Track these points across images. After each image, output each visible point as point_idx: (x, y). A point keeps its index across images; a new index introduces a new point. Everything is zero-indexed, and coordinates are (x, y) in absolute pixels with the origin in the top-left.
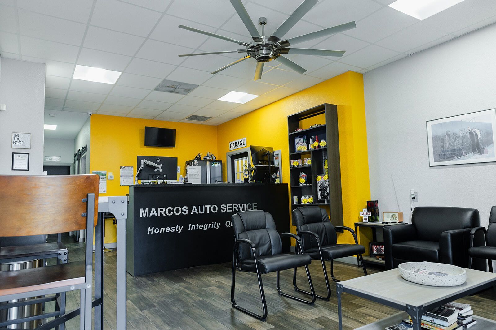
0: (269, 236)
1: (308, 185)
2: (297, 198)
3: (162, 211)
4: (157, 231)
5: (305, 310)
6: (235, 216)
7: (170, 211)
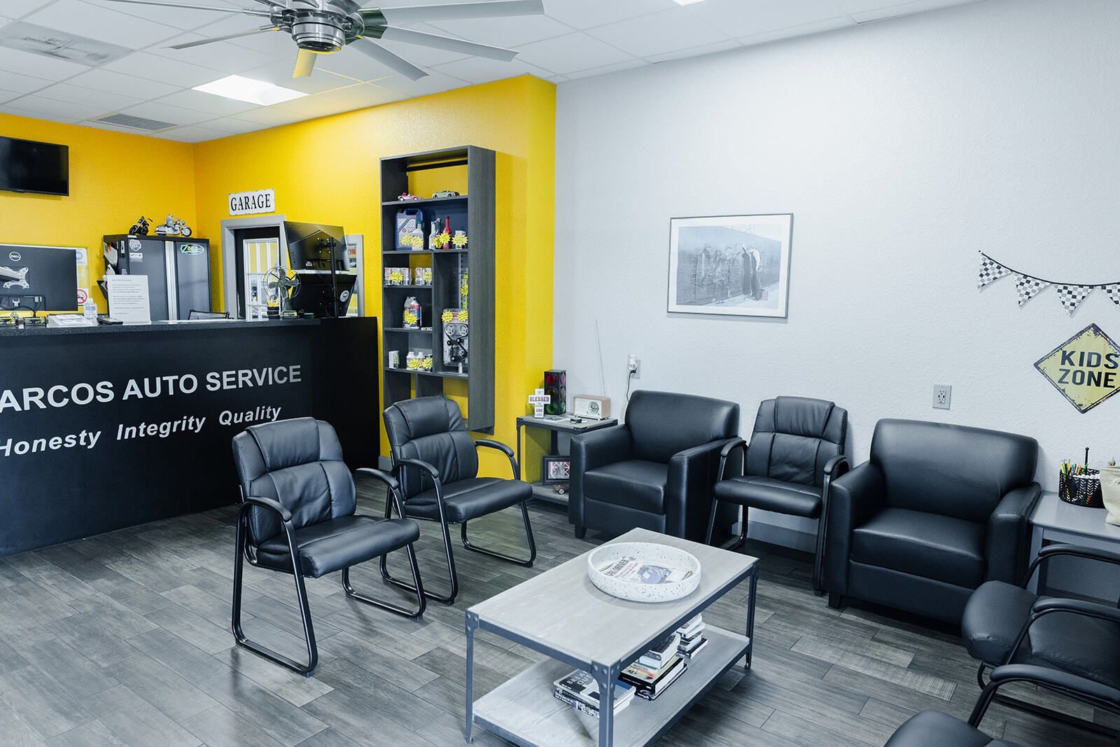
0: (326, 477)
1: (422, 329)
2: (397, 355)
3: (34, 397)
4: (22, 448)
5: (402, 635)
6: (241, 438)
7: (58, 396)
